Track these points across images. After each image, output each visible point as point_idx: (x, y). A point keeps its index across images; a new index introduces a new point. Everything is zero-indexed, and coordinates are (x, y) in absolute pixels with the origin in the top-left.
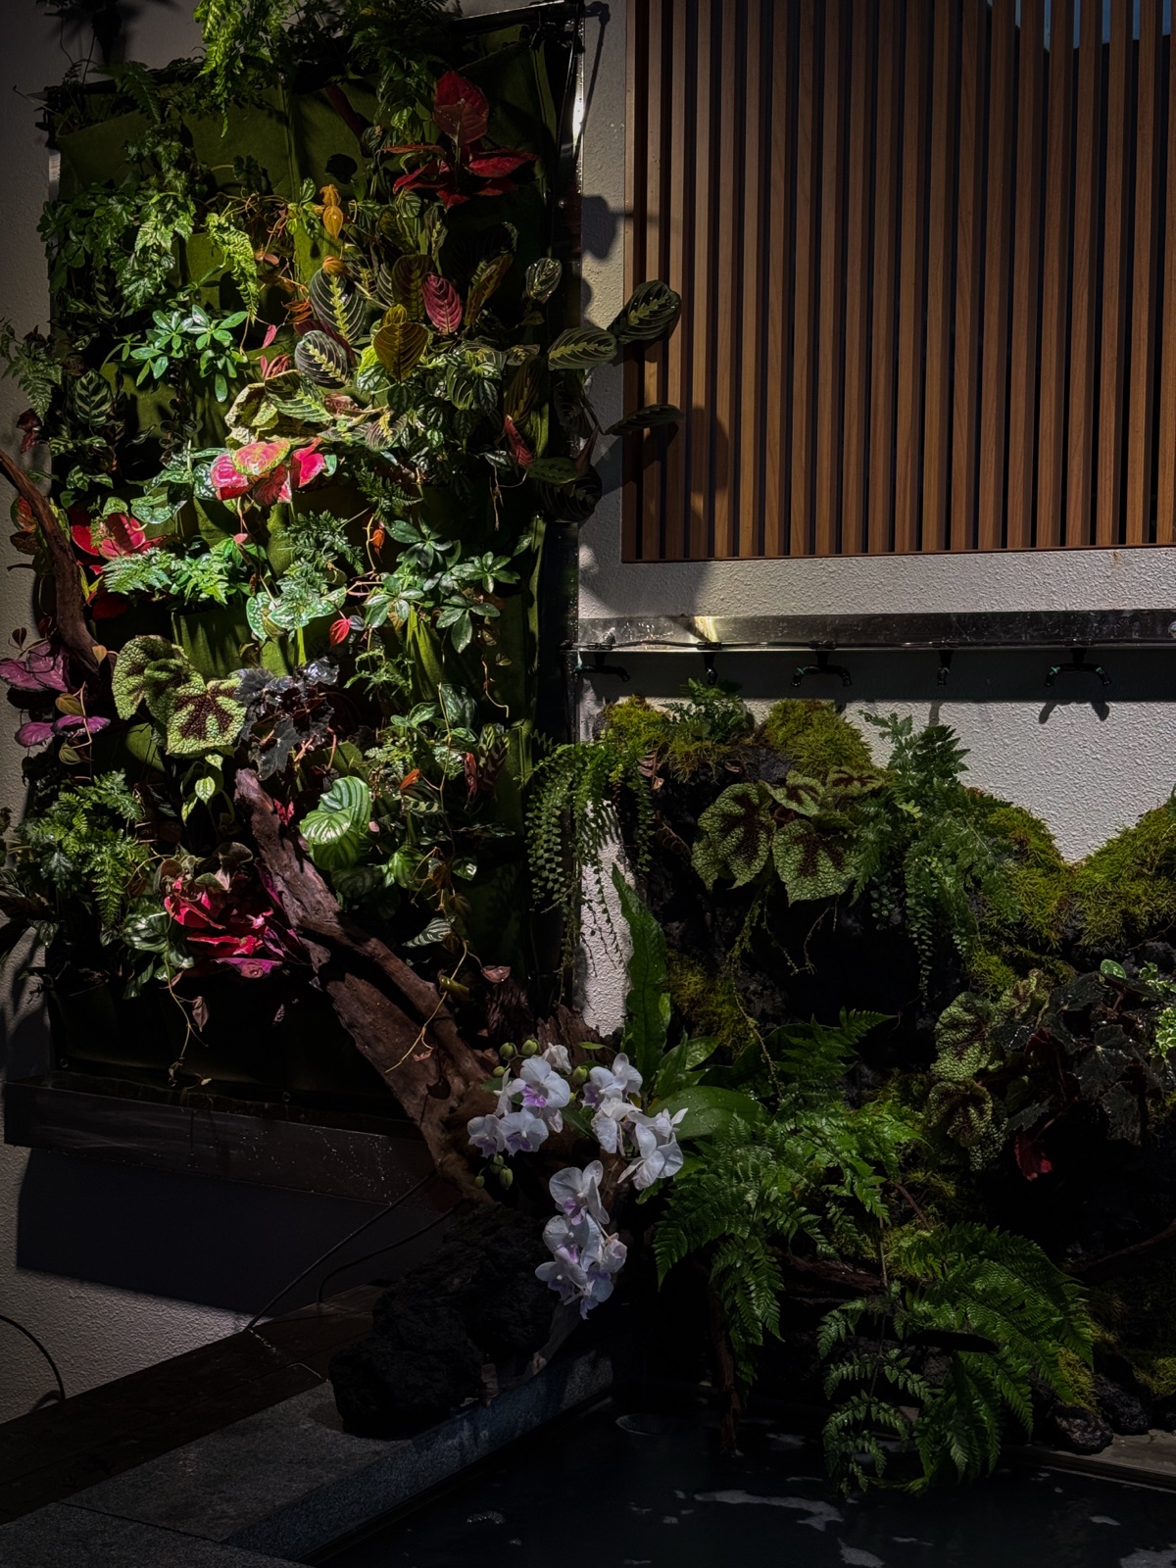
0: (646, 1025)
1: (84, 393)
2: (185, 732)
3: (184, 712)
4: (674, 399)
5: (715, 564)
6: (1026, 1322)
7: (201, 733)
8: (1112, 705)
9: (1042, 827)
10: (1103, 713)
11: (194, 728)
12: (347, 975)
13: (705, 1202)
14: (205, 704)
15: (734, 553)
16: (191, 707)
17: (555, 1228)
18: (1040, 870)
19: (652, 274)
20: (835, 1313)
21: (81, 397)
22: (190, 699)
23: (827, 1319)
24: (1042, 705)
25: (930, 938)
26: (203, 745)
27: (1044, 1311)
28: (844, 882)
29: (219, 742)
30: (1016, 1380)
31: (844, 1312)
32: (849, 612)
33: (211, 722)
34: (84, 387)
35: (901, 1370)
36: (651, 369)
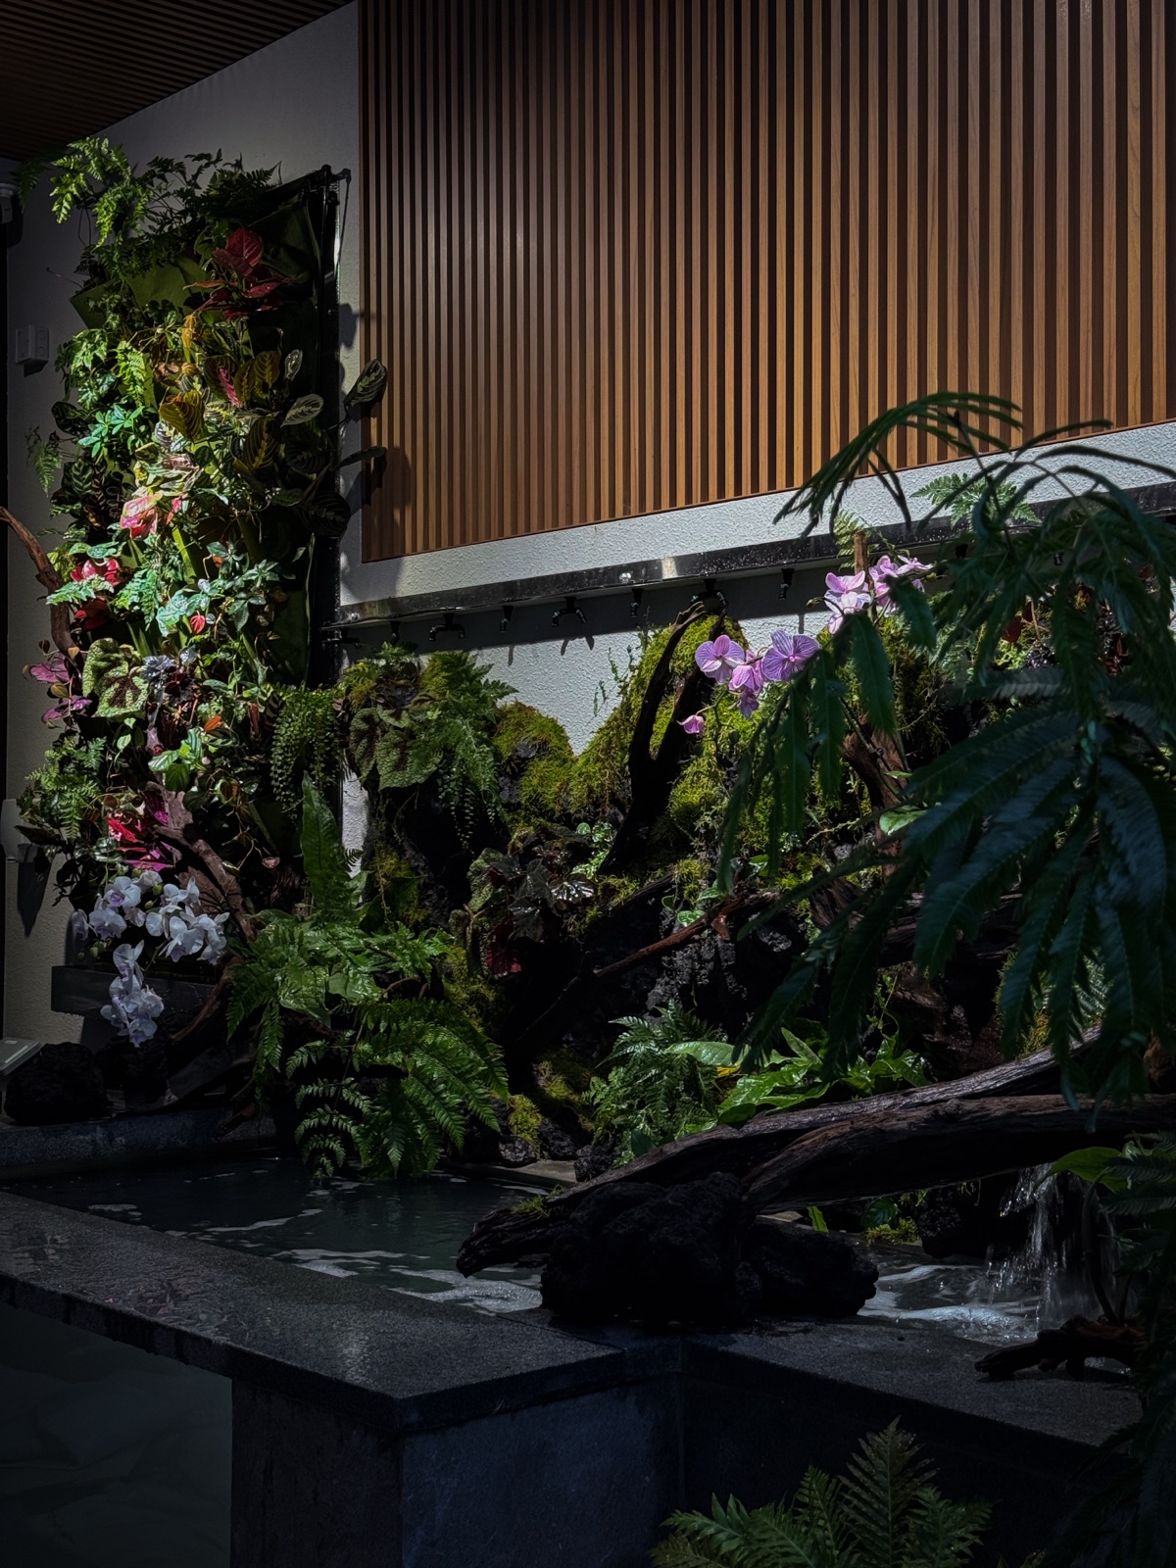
1: (78, 473)
2: (112, 703)
3: (112, 689)
4: (385, 444)
5: (408, 560)
6: (458, 1068)
7: (122, 703)
8: (595, 637)
9: (563, 731)
10: (591, 644)
11: (118, 700)
12: (190, 868)
13: (252, 982)
14: (126, 682)
15: (415, 551)
16: (117, 685)
17: (117, 984)
18: (557, 763)
19: (373, 356)
20: (302, 1049)
21: (75, 476)
22: (117, 679)
23: (297, 1052)
24: (562, 641)
25: (472, 811)
26: (123, 711)
27: (471, 1061)
28: (425, 775)
29: (130, 709)
30: (449, 1109)
31: (307, 1048)
32: (470, 585)
33: (129, 695)
34: (77, 470)
35: (353, 1091)
36: (374, 421)
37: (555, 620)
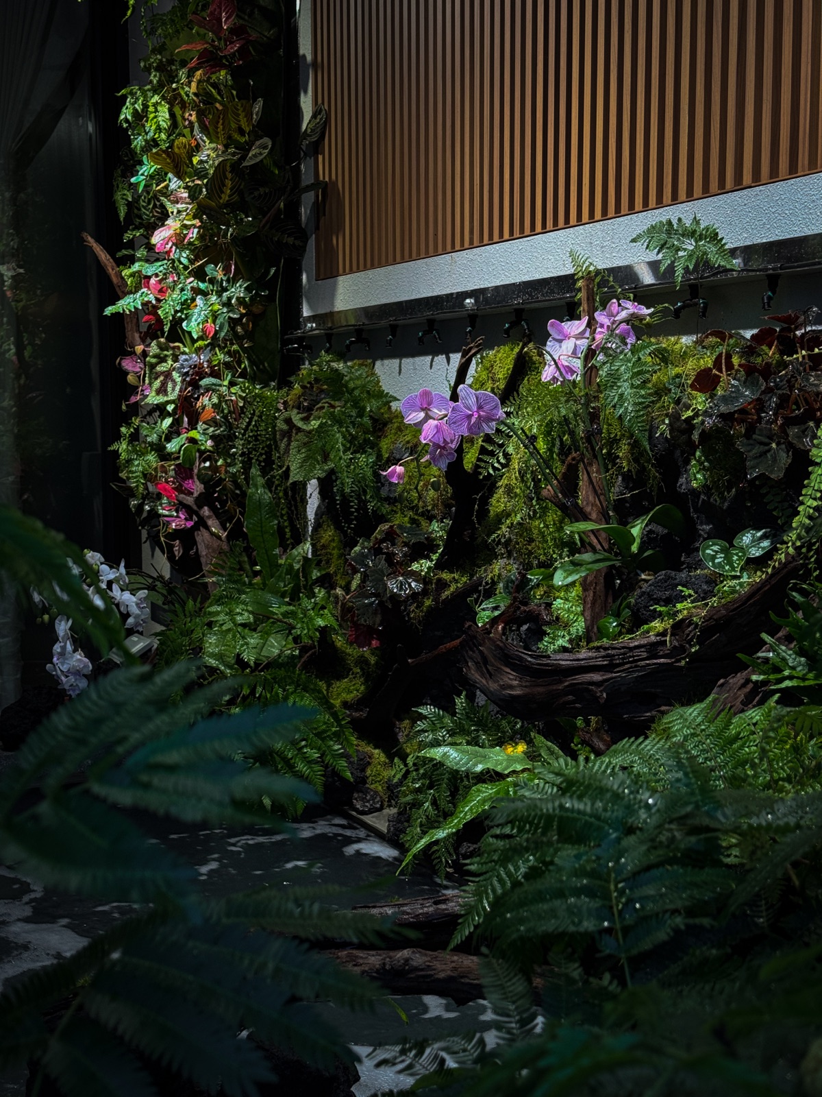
0: (268, 555)
1: (144, 204)
2: (158, 392)
3: (159, 381)
4: (327, 179)
5: (340, 278)
6: (316, 729)
7: (165, 393)
8: (451, 355)
10: (448, 361)
11: (162, 390)
12: (201, 528)
14: (168, 375)
16: (162, 378)
19: (320, 101)
21: (143, 206)
22: (162, 373)
24: (431, 357)
26: (166, 399)
28: (326, 471)
29: (171, 397)
30: (310, 762)
32: (376, 304)
33: (170, 385)
34: (144, 202)
36: (320, 157)
37: (421, 340)
